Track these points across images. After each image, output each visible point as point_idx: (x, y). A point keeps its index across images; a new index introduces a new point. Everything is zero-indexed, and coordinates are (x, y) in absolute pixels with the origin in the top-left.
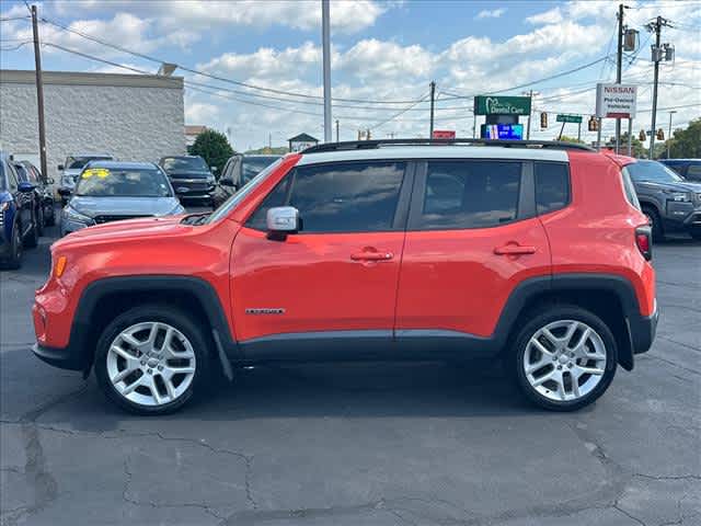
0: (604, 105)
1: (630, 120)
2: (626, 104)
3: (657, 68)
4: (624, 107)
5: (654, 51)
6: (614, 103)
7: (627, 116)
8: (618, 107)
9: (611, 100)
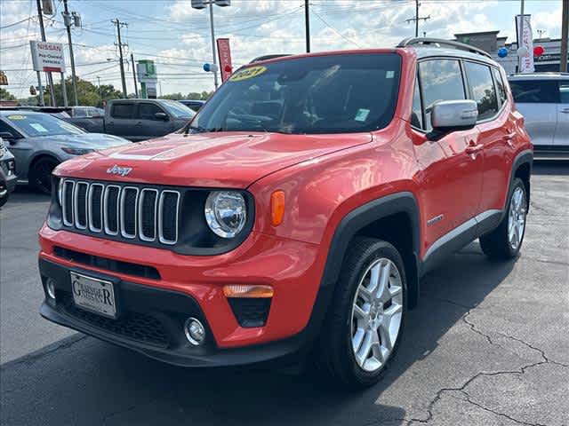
0: (40, 59)
1: (62, 73)
2: (56, 60)
3: (69, 31)
4: (56, 62)
5: (64, 17)
6: (47, 59)
7: (58, 70)
8: (51, 62)
9: (45, 56)
